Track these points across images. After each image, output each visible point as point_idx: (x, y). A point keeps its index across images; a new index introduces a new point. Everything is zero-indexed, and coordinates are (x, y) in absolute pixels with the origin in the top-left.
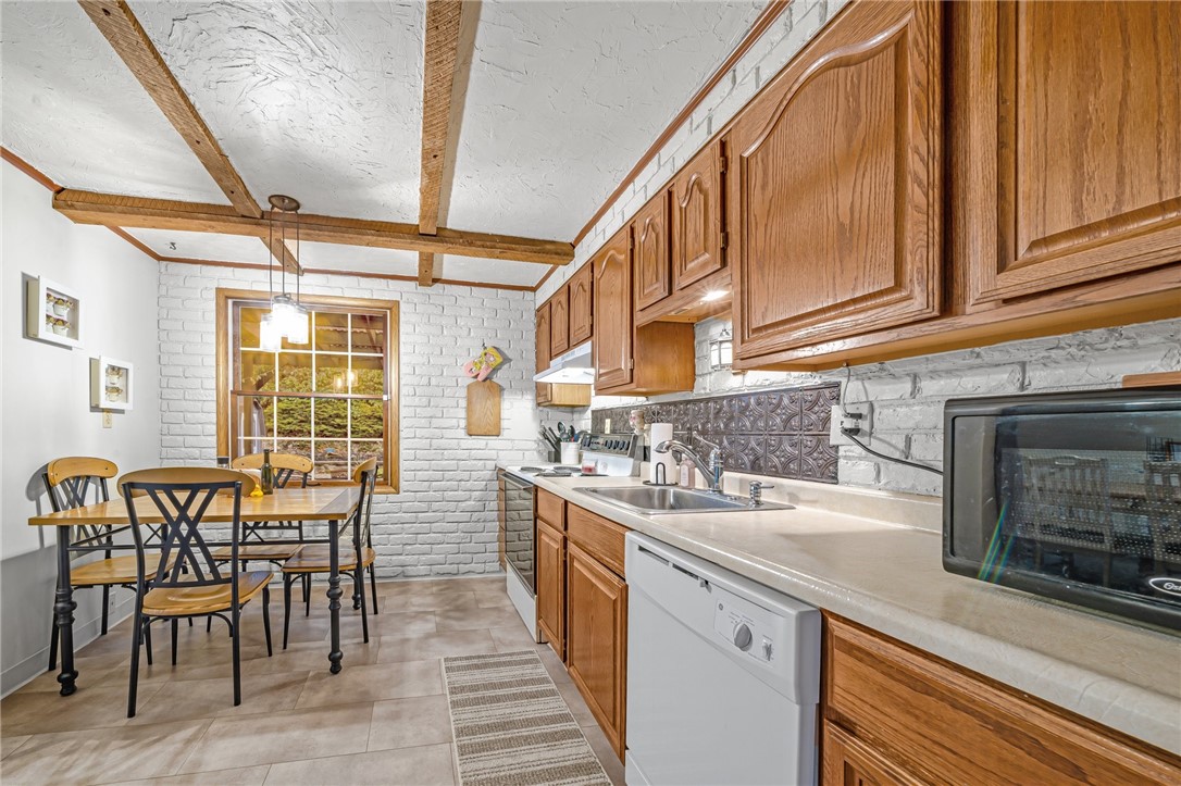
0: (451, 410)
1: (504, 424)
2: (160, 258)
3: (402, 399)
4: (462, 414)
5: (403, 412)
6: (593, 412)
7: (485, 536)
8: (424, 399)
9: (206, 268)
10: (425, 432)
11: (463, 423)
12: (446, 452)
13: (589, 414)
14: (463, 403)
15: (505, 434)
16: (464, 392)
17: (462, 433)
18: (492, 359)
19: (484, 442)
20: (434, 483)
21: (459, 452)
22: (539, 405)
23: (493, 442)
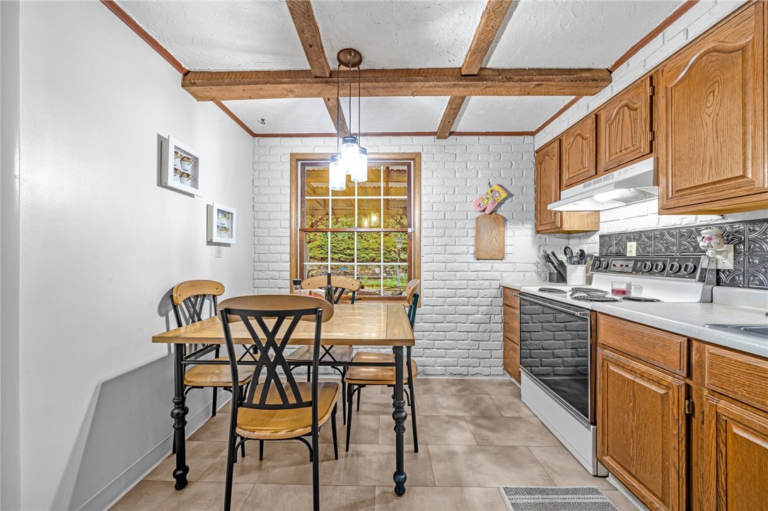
0: (462, 239)
1: (508, 249)
2: (254, 135)
3: (423, 231)
4: (472, 242)
5: (424, 242)
6: (601, 237)
7: (491, 344)
8: (440, 231)
9: (284, 140)
10: (440, 257)
11: (472, 250)
12: (458, 273)
13: (596, 238)
14: (472, 233)
15: (508, 257)
16: (473, 224)
17: (471, 258)
18: (497, 195)
19: (490, 265)
20: (448, 299)
21: (469, 273)
22: (538, 232)
23: (497, 265)
